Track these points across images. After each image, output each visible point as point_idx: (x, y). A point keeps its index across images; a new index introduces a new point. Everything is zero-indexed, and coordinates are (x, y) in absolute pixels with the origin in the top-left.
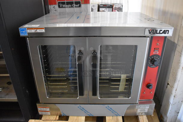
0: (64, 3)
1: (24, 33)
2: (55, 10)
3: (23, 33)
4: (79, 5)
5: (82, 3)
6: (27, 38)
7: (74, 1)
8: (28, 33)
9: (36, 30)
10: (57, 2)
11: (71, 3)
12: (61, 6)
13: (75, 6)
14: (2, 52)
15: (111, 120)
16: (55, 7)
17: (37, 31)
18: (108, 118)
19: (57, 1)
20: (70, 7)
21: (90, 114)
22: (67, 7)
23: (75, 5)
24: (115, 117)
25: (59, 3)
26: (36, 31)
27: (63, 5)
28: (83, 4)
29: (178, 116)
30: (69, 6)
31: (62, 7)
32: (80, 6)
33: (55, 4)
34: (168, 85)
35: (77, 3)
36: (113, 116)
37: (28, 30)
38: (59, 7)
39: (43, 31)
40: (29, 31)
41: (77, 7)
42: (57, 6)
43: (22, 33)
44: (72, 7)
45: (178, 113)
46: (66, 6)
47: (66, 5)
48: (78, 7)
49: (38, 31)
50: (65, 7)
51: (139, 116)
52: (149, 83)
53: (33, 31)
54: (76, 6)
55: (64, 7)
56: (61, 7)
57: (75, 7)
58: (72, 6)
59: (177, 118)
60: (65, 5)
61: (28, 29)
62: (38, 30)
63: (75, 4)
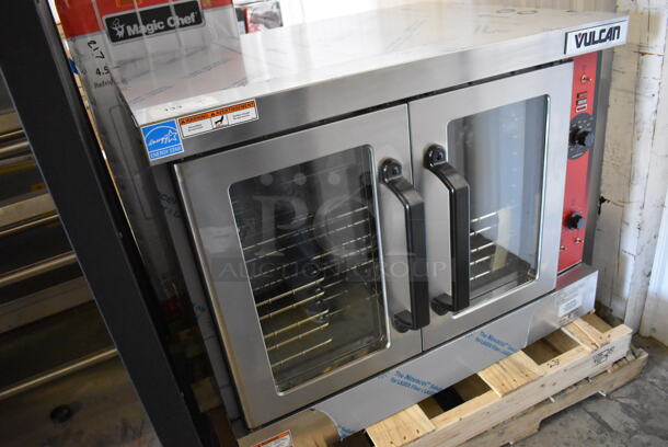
0: (130, 20)
1: (168, 144)
2: (97, 53)
3: (164, 146)
4: (192, 14)
5: (203, 8)
6: (175, 166)
7: (171, 4)
8: (187, 141)
9: (219, 118)
10: (102, 20)
11: (162, 15)
12: (121, 34)
13: (177, 23)
14: (74, 256)
15: (502, 374)
16: (95, 43)
17: (225, 122)
18: (491, 375)
19: (101, 16)
20: (158, 31)
21: (433, 387)
22: (147, 34)
23: (176, 18)
24: (506, 361)
25: (109, 21)
26: (221, 121)
27: (129, 28)
28: (208, 7)
29: (648, 284)
30: (156, 25)
31: (126, 37)
32: (199, 20)
33: (94, 28)
34: (603, 205)
35: (182, 10)
36: (498, 363)
37: (183, 126)
38: (114, 38)
39: (252, 114)
40: (188, 131)
41: (186, 25)
42: (102, 38)
43: (159, 145)
44: (167, 28)
45: (649, 274)
46: (143, 29)
47: (142, 26)
48: (192, 24)
49: (231, 120)
50: (141, 35)
51: (563, 329)
52: (572, 213)
53: (207, 125)
54: (185, 20)
55: (133, 37)
56: (122, 39)
57: (181, 26)
58: (166, 24)
59: (646, 294)
60: (135, 26)
61: (182, 122)
62: (230, 115)
63: (177, 14)
